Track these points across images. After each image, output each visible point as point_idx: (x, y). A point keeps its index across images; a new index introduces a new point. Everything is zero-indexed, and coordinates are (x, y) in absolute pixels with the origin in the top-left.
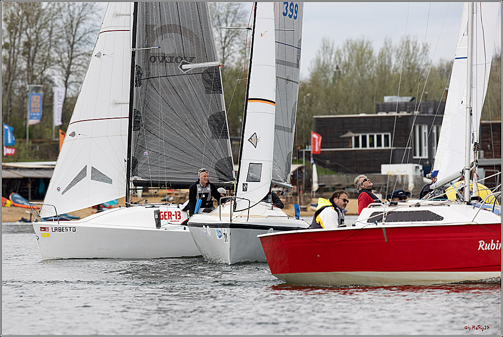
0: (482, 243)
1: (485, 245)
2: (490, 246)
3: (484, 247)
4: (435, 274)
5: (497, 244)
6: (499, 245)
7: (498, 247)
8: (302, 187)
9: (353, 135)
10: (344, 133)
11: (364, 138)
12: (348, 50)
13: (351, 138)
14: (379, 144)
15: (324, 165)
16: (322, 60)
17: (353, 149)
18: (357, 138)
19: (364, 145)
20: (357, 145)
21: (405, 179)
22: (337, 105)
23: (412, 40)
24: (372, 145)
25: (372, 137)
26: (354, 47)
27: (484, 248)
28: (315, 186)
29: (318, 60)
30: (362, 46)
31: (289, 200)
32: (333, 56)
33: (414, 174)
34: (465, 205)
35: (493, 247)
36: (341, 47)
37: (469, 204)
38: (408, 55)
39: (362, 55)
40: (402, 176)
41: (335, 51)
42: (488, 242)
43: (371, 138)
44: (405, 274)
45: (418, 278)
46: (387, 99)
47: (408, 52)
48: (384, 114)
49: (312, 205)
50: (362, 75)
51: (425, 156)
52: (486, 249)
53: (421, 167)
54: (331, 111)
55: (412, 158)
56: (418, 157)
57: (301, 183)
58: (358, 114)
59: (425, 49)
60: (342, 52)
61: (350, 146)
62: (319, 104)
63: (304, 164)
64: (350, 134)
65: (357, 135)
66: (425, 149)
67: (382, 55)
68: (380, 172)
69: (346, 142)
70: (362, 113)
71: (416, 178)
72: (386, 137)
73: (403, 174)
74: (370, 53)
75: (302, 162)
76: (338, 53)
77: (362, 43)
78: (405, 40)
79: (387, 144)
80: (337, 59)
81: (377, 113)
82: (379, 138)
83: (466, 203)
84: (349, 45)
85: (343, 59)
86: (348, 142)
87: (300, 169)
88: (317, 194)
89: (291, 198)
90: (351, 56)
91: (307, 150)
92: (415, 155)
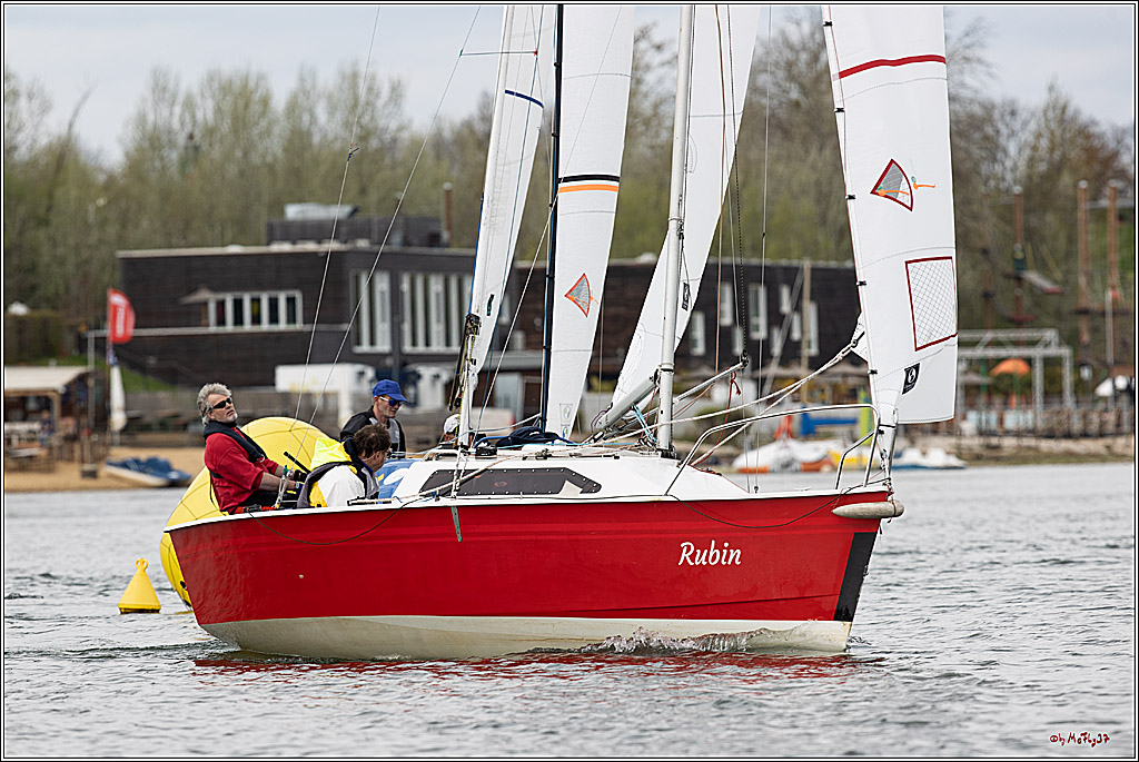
0: (689, 547)
1: (695, 553)
2: (708, 554)
3: (692, 557)
4: (575, 622)
5: (725, 551)
6: (728, 554)
7: (726, 560)
8: (88, 420)
9: (211, 298)
10: (192, 290)
11: (238, 304)
12: (213, 97)
13: (205, 304)
14: (274, 319)
15: (143, 369)
16: (151, 118)
17: (213, 329)
18: (221, 305)
19: (239, 320)
20: (221, 321)
21: (331, 402)
22: (187, 224)
23: (363, 70)
24: (256, 320)
25: (256, 302)
26: (226, 89)
27: (693, 561)
28: (118, 419)
29: (142, 119)
30: (245, 86)
31: (55, 452)
32: (177, 110)
33: (354, 388)
34: (657, 459)
35: (713, 559)
36: (195, 90)
37: (666, 455)
38: (355, 105)
39: (247, 106)
40: (325, 396)
41: (181, 98)
42: (703, 545)
43: (256, 305)
44: (505, 622)
45: (534, 633)
46: (293, 212)
47: (355, 97)
48: (286, 247)
49: (111, 464)
50: (246, 154)
51: (383, 345)
52: (697, 563)
53: (370, 373)
54: (174, 241)
55: (351, 351)
56: (365, 348)
57: (84, 411)
58: (223, 245)
59: (397, 92)
60: (198, 100)
61: (203, 322)
62: (145, 224)
63: (90, 367)
64: (203, 295)
65: (220, 296)
66: (383, 328)
67: (293, 108)
68: (274, 384)
69: (196, 314)
70: (233, 243)
71: (357, 398)
72: (291, 301)
73: (329, 388)
74: (265, 102)
75: (85, 363)
76: (189, 105)
77: (246, 79)
78: (348, 70)
79: (291, 319)
80: (188, 118)
81: (268, 244)
82: (274, 304)
83: (660, 453)
84: (216, 85)
85: (199, 116)
86: (200, 314)
87: (81, 379)
88: (125, 437)
89: (60, 447)
90: (218, 111)
91: (100, 333)
92: (359, 343)
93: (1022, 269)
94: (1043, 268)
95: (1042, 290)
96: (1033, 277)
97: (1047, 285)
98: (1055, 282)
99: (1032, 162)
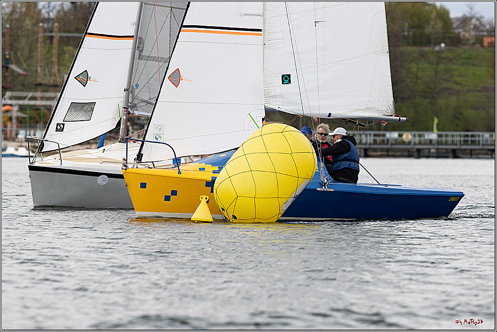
93: (9, 64)
94: (19, 64)
95: (18, 73)
96: (14, 67)
97: (20, 71)
98: (25, 70)
99: (13, 12)
